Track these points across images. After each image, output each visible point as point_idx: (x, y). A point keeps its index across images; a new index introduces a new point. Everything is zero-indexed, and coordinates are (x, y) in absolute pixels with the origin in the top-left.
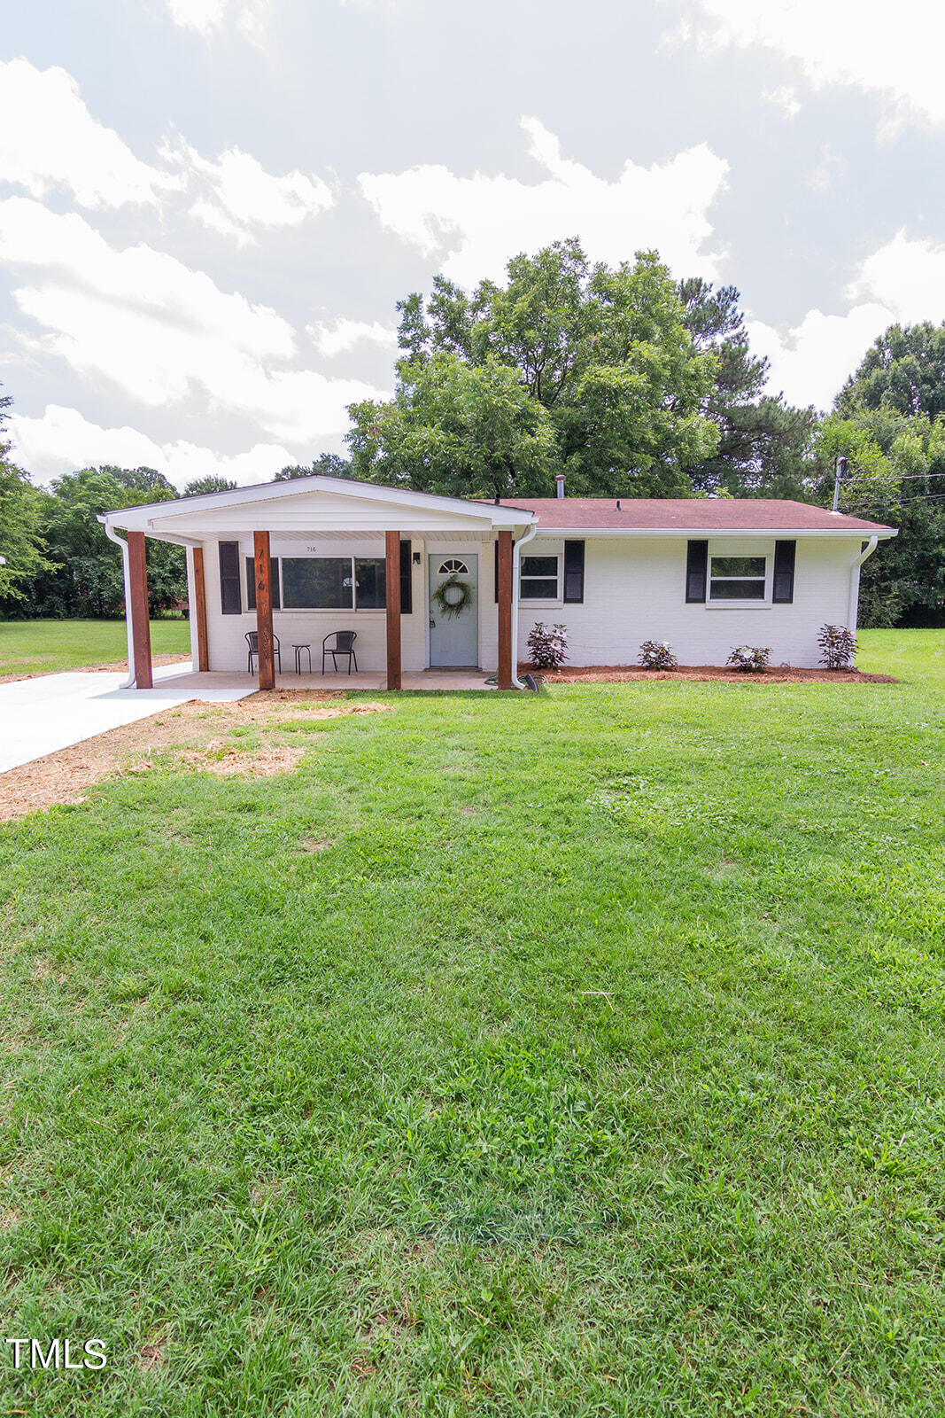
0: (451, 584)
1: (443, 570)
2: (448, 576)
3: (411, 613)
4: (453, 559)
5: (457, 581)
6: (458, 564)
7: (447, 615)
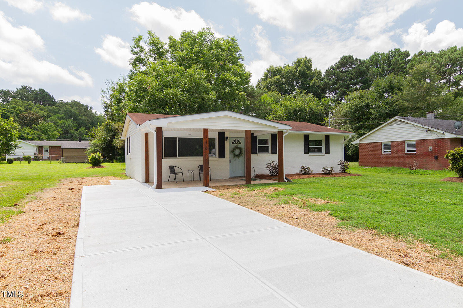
0: (236, 148)
1: (233, 143)
2: (235, 145)
3: (225, 158)
4: (236, 139)
5: (238, 147)
6: (238, 141)
7: (235, 159)
